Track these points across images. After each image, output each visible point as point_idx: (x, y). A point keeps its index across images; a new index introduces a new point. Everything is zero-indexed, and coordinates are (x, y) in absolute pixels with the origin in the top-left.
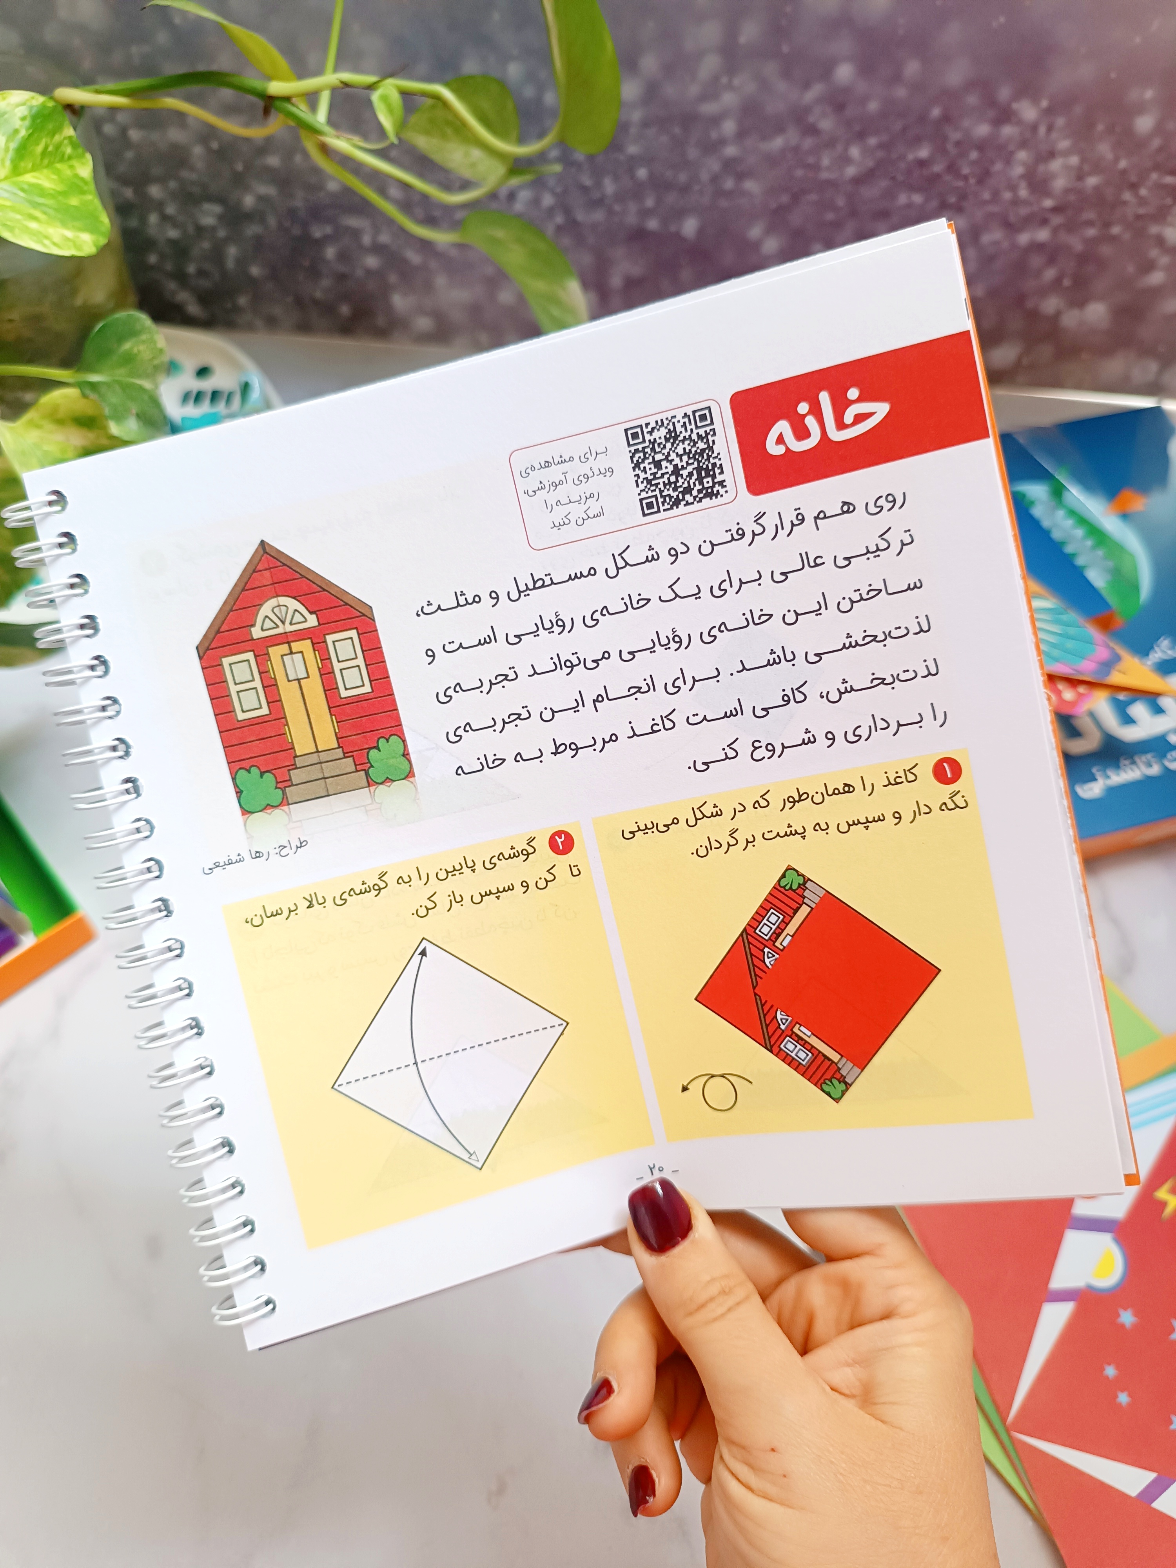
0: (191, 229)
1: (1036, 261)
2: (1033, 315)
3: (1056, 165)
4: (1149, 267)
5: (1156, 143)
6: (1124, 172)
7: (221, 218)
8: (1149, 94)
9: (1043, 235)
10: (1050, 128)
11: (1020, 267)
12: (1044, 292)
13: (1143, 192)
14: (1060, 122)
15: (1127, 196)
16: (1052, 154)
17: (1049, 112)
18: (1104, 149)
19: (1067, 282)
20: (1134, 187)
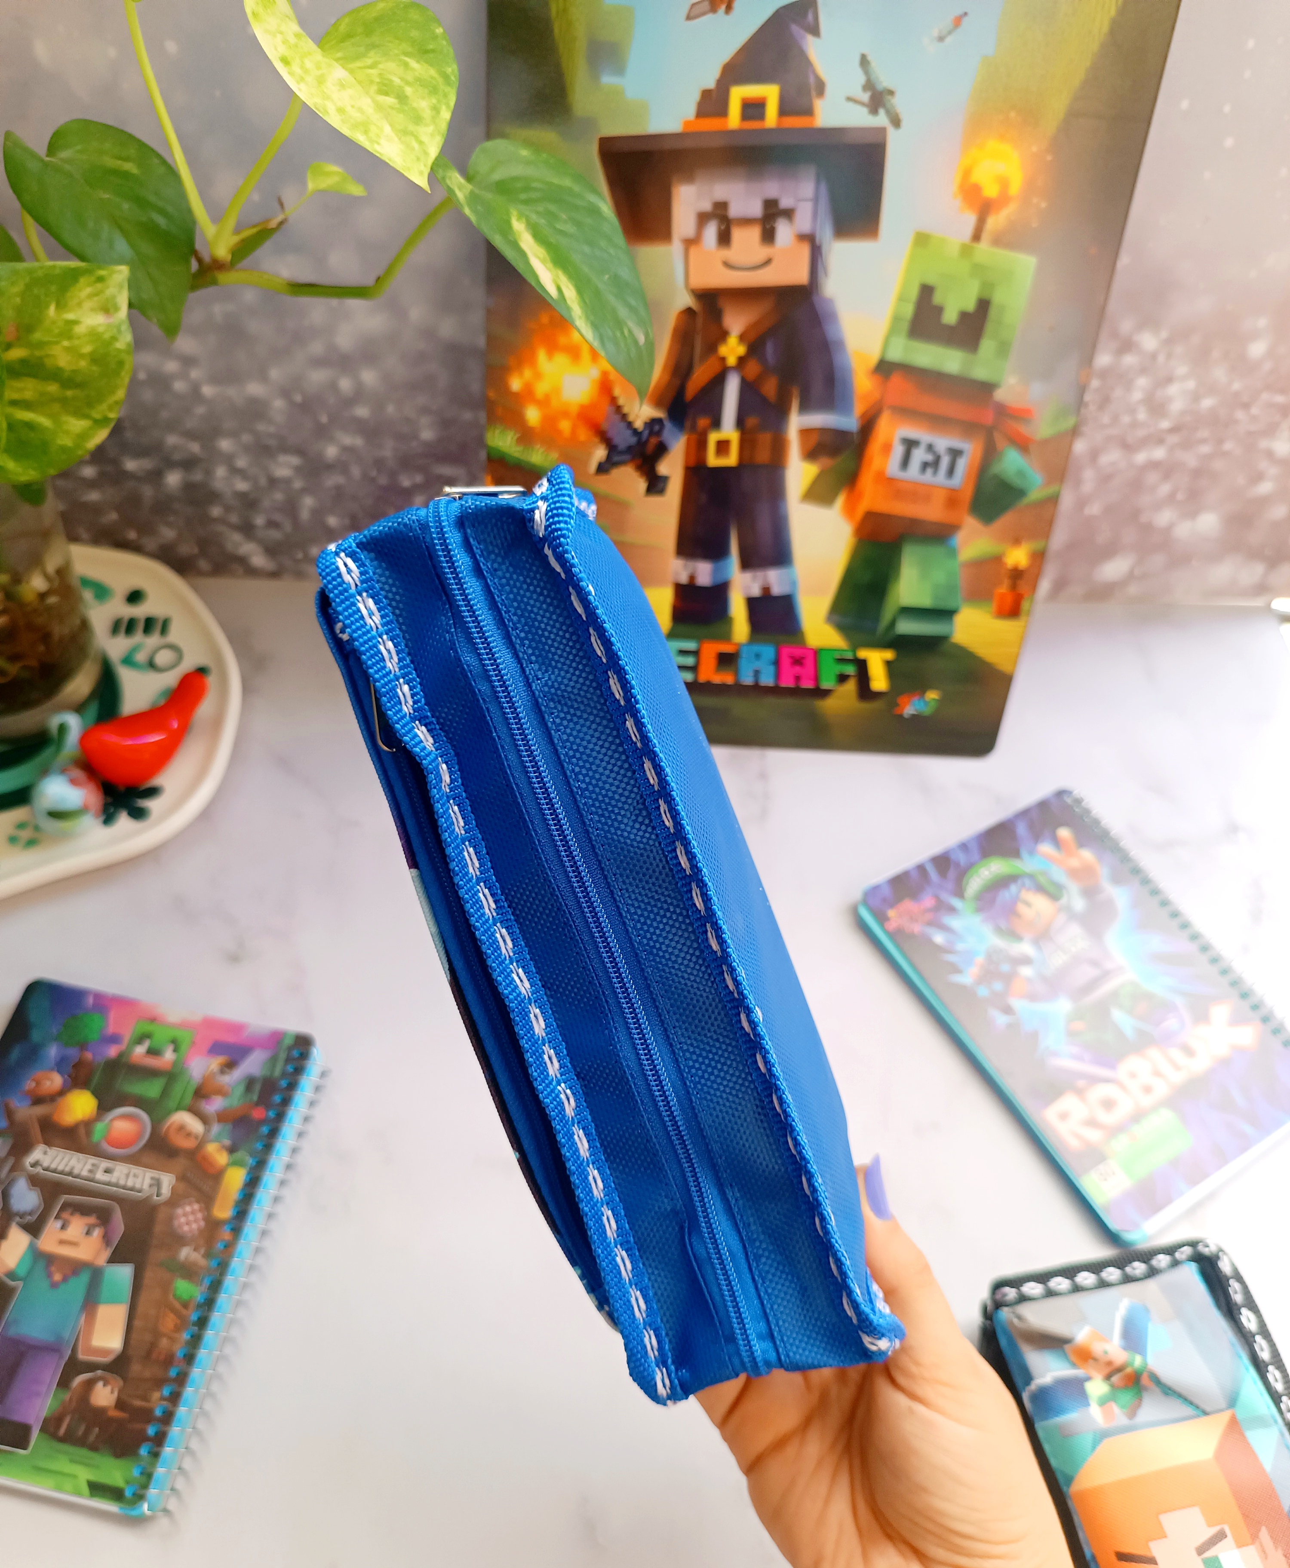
0: (263, 481)
1: (1152, 477)
2: (1148, 528)
3: (1173, 390)
4: (1258, 477)
5: (1268, 366)
6: (1237, 394)
7: (298, 469)
8: (1262, 322)
9: (1159, 453)
10: (1169, 356)
11: (1136, 485)
12: (1158, 507)
13: (1254, 410)
14: (1179, 349)
15: (1240, 415)
16: (1169, 380)
17: (1169, 342)
18: (1219, 374)
19: (1180, 496)
20: (1246, 406)
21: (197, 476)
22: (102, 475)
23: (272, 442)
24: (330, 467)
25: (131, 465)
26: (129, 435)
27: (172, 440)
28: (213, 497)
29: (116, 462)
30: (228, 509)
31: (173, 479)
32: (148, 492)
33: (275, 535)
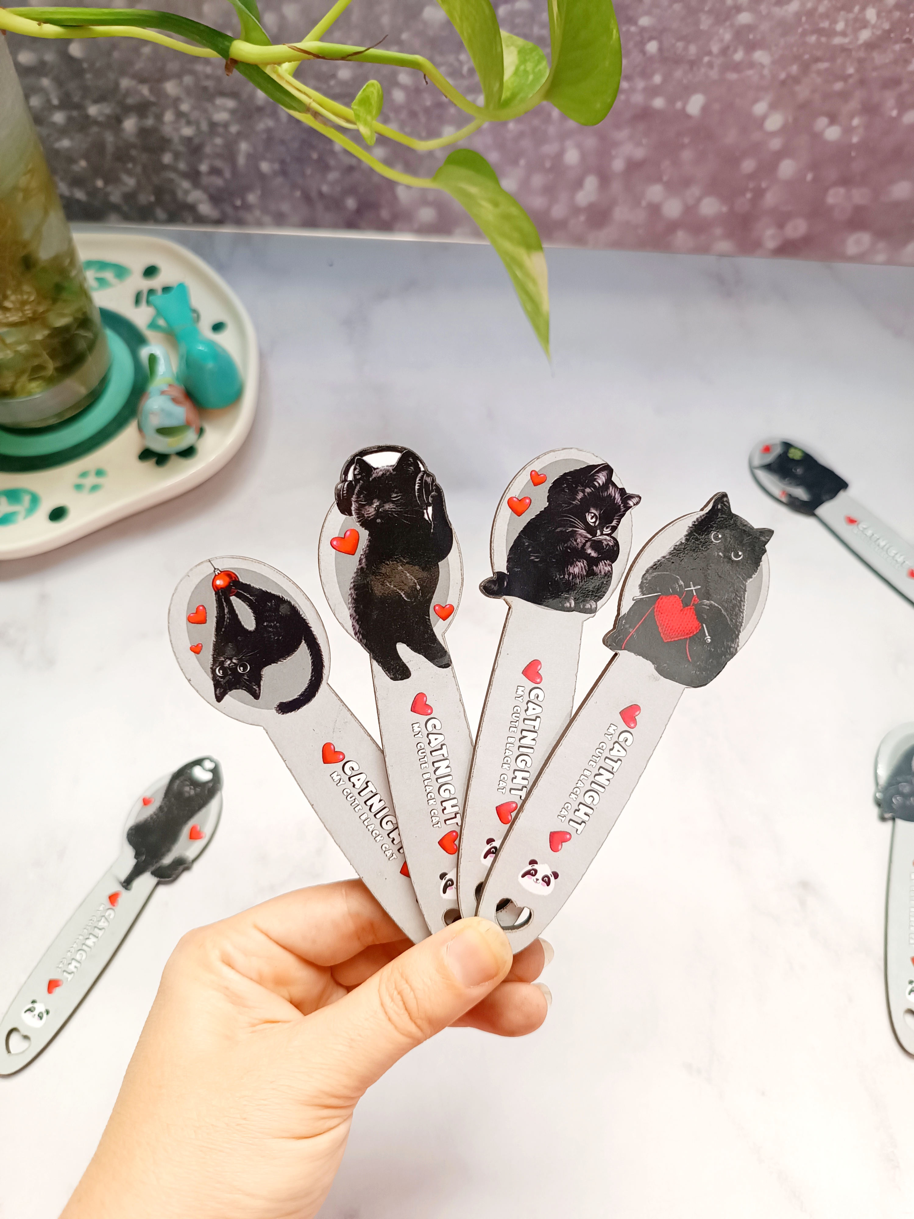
21: (150, 122)
22: (70, 119)
23: (210, 84)
24: (260, 110)
25: (93, 110)
26: (88, 76)
27: (125, 83)
28: (164, 143)
29: (80, 107)
30: (177, 156)
31: (130, 124)
32: (109, 138)
33: (218, 182)
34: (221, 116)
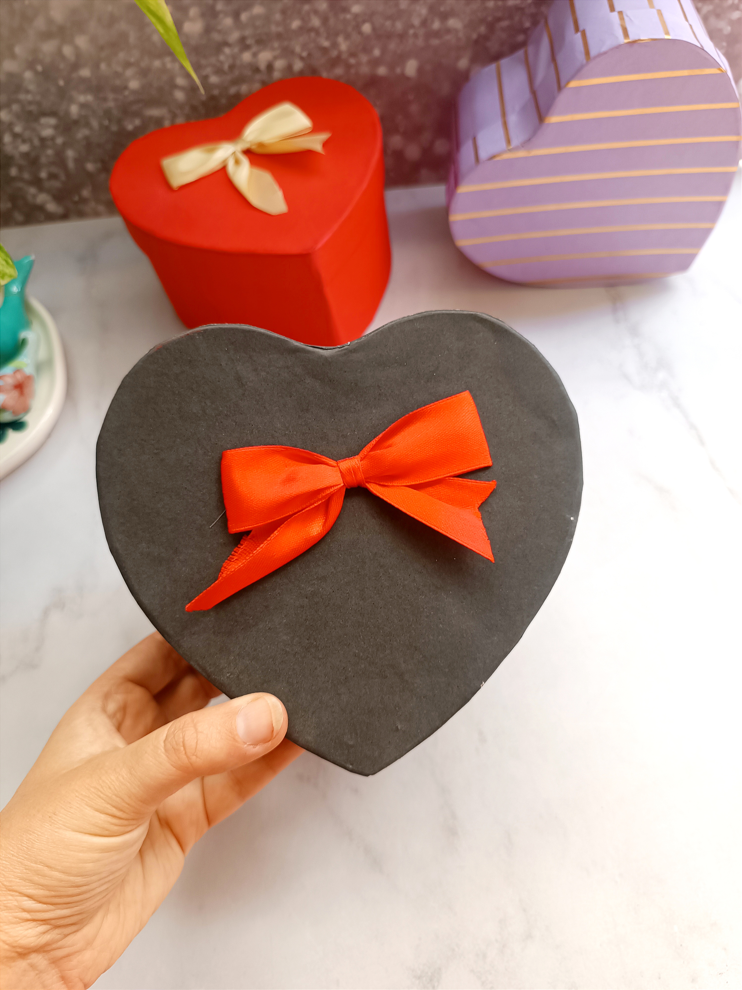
28: (9, 160)
30: (20, 168)
33: (56, 184)
34: (47, 132)
